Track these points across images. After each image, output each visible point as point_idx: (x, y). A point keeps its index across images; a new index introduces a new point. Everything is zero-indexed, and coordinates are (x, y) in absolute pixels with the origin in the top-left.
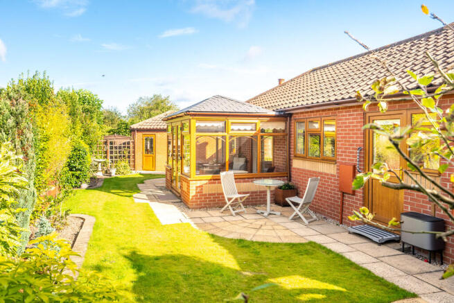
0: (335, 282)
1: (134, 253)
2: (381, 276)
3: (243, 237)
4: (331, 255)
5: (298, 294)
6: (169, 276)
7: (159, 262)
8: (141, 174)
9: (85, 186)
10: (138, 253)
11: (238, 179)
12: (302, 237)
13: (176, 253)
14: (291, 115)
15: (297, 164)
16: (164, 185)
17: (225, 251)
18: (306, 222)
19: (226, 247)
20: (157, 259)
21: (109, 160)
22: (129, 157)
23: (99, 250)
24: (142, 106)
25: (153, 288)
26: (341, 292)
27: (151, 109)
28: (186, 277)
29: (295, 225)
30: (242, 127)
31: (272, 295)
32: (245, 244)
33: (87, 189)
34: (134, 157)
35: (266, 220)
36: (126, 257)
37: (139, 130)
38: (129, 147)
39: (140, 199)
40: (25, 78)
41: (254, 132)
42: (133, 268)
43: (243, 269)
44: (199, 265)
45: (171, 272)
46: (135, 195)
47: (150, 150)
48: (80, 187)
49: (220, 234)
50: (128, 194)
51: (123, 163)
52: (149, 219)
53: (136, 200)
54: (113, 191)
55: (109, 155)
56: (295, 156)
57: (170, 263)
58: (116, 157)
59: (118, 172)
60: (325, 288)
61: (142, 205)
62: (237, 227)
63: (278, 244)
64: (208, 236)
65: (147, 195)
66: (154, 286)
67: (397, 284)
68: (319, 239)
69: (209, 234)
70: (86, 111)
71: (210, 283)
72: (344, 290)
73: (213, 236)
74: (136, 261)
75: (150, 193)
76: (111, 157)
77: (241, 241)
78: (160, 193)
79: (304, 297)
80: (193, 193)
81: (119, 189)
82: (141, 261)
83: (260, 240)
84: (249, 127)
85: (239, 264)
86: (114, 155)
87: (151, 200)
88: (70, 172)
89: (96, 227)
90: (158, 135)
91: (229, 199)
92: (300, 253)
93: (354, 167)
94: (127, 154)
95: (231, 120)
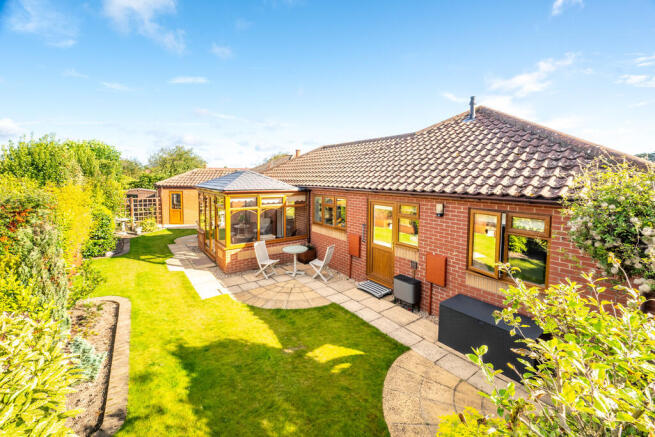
0: (355, 346)
1: (181, 347)
2: (384, 332)
3: (279, 306)
4: (349, 315)
5: (332, 367)
6: (223, 371)
7: (209, 354)
8: (169, 230)
9: (109, 254)
10: (186, 346)
11: (269, 244)
12: (324, 298)
13: (223, 337)
14: (310, 191)
15: (315, 229)
16: (197, 244)
17: (266, 326)
18: (325, 280)
19: (266, 320)
20: (206, 349)
21: (133, 218)
22: (155, 213)
23: (144, 350)
24: (164, 156)
25: (210, 391)
26: (361, 355)
27: (174, 160)
28: (239, 368)
29: (317, 285)
30: (271, 201)
31: (314, 373)
32: (282, 313)
33: (113, 257)
34: (161, 213)
35: (294, 281)
36: (173, 354)
37: (165, 187)
38: (155, 204)
39: (173, 265)
40: (27, 140)
41: (281, 205)
42: (185, 368)
43: (285, 346)
44: (246, 349)
45: (223, 365)
46: (168, 261)
47: (177, 203)
48: (104, 255)
49: (258, 304)
50: (160, 260)
51: (149, 221)
52: (189, 293)
53: (170, 268)
54: (142, 257)
55: (133, 212)
56: (314, 223)
57: (221, 353)
58: (141, 214)
59: (144, 230)
60: (349, 354)
61: (177, 273)
62: (272, 293)
63: (308, 310)
64: (248, 309)
65: (181, 260)
66: (211, 388)
67: (396, 339)
68: (337, 299)
69: (248, 306)
70: (103, 166)
71: (260, 371)
72: (362, 353)
73: (252, 308)
74: (186, 357)
75: (183, 257)
76: (136, 214)
77: (278, 311)
78: (193, 256)
79: (336, 370)
80: (228, 260)
81: (150, 253)
82: (191, 357)
83: (294, 306)
84: (277, 201)
85: (281, 340)
86: (139, 212)
87: (186, 266)
88: (91, 241)
89: (134, 315)
90: (185, 192)
91: (263, 266)
92: (326, 317)
93: (360, 239)
94: (153, 211)
95: (261, 196)
